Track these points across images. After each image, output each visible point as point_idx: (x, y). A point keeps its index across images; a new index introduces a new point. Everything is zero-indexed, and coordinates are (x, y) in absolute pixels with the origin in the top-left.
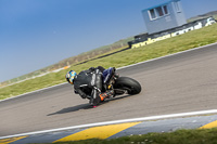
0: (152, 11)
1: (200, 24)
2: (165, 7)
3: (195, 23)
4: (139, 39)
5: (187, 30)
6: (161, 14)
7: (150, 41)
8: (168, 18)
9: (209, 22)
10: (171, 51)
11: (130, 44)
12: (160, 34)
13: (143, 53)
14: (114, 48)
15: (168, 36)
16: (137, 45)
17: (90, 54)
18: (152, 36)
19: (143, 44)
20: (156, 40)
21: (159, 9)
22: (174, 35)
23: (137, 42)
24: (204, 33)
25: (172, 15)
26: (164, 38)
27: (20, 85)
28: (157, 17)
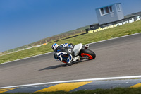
0: (102, 9)
1: (133, 19)
2: (111, 8)
4: (93, 27)
5: (124, 23)
6: (108, 12)
7: (100, 29)
8: (112, 15)
9: (139, 19)
10: (113, 36)
11: (87, 30)
12: (107, 24)
13: (95, 37)
15: (112, 26)
16: (91, 32)
17: (61, 36)
18: (101, 26)
19: (95, 31)
20: (104, 28)
21: (107, 8)
22: (116, 25)
23: (91, 29)
24: (135, 25)
25: (115, 13)
26: (109, 27)
27: (15, 54)
28: (105, 13)
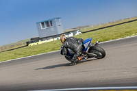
0: (43, 23)
1: (72, 33)
2: (51, 22)
3: (69, 33)
4: (33, 40)
6: (48, 26)
7: (40, 42)
8: (52, 29)
9: (78, 33)
10: (53, 49)
11: (28, 43)
12: (47, 38)
13: (35, 50)
14: (17, 45)
15: (52, 40)
16: (32, 44)
18: (42, 39)
19: (36, 44)
20: (44, 42)
21: (47, 22)
22: (55, 39)
23: (32, 42)
25: (55, 27)
26: (49, 41)
28: (46, 27)
